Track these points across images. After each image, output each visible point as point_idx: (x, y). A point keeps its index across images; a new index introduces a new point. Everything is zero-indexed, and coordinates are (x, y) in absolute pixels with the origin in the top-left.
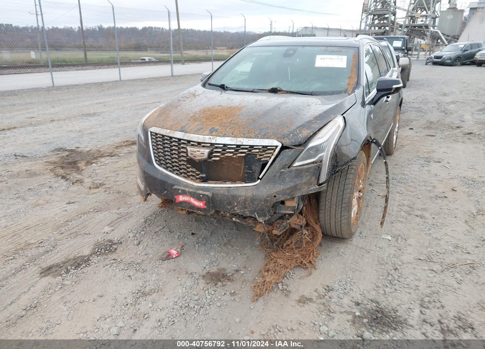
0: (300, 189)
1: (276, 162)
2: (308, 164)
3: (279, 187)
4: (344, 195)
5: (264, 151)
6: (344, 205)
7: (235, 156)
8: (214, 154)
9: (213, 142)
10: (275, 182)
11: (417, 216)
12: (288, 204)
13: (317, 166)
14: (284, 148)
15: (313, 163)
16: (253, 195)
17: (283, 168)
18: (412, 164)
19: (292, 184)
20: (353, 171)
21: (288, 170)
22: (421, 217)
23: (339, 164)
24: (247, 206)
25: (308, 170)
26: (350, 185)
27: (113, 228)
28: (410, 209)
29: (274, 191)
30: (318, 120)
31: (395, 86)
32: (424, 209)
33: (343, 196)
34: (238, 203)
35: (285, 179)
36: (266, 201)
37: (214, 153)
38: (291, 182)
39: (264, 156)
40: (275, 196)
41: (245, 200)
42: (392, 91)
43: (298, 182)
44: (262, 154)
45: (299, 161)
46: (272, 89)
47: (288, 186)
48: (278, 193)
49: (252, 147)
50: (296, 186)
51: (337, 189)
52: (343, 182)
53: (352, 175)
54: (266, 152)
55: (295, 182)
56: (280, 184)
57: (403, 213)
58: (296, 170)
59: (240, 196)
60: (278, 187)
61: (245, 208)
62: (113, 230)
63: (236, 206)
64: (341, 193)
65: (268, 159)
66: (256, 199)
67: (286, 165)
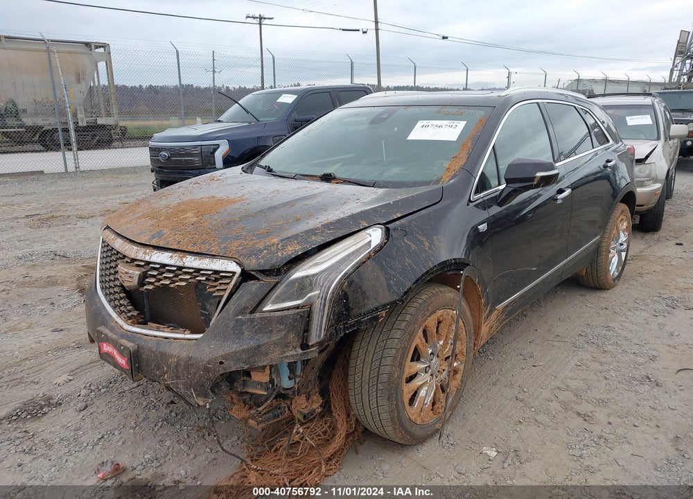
0: (267, 354)
1: (232, 301)
2: (288, 309)
3: (231, 347)
4: (382, 368)
5: (216, 280)
6: (380, 387)
7: (172, 286)
8: (147, 280)
9: (147, 258)
10: (225, 337)
11: (579, 414)
12: (256, 377)
13: (298, 314)
14: (246, 276)
15: (297, 307)
16: (188, 356)
17: (242, 314)
18: (636, 309)
19: (252, 344)
20: (404, 324)
21: (248, 316)
22: (585, 417)
23: (354, 312)
24: (180, 374)
25: (281, 320)
26: (394, 351)
27: (71, 378)
28: (575, 399)
29: (221, 353)
30: (329, 229)
31: (539, 174)
32: (602, 403)
33: (379, 369)
34: (169, 367)
35: (243, 333)
36: (206, 370)
37: (147, 278)
38: (250, 339)
39: (217, 288)
40: (221, 363)
41: (178, 365)
42: (535, 183)
43: (264, 339)
44: (215, 284)
45: (273, 303)
46: (325, 175)
47: (245, 347)
48: (226, 357)
49: (198, 270)
50: (259, 346)
51: (371, 355)
52: (383, 345)
53: (399, 332)
54: (220, 282)
55: (257, 339)
56: (234, 342)
57: (554, 406)
58: (261, 318)
59: (171, 356)
60: (229, 346)
61: (178, 378)
62: (70, 380)
63: (166, 372)
64: (377, 363)
65: (222, 293)
66: (192, 365)
67: (245, 308)
